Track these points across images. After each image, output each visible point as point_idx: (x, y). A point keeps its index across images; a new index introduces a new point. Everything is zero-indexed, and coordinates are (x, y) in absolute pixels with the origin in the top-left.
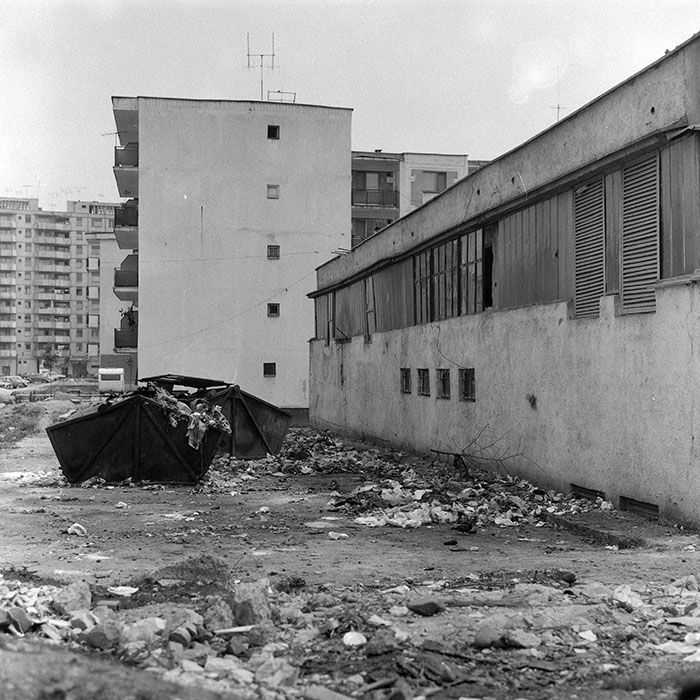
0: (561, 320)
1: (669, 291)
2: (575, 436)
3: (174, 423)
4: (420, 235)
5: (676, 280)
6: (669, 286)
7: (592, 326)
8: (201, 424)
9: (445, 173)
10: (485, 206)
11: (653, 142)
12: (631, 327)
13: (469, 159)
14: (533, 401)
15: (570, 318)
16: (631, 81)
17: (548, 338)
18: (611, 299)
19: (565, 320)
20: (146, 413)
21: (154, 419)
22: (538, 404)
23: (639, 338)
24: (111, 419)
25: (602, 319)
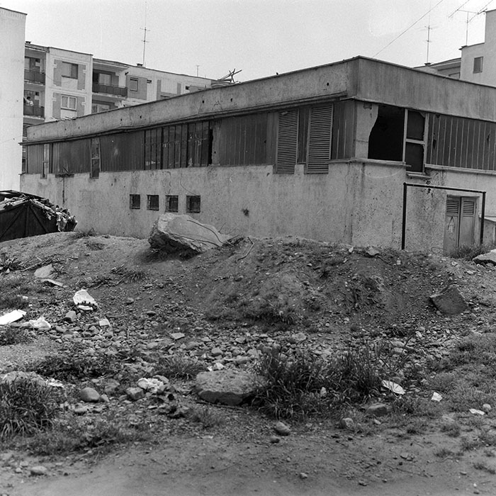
0: (268, 174)
1: (336, 165)
2: (275, 228)
3: (50, 218)
4: (148, 118)
5: (339, 161)
6: (336, 163)
7: (289, 178)
8: (64, 219)
9: (77, 65)
10: (208, 110)
11: (333, 100)
12: (314, 179)
13: (93, 57)
14: (246, 212)
15: (274, 173)
16: (316, 68)
17: (259, 182)
18: (302, 166)
19: (271, 174)
20: (33, 211)
21: (37, 215)
22: (250, 214)
23: (319, 184)
24: (12, 214)
25: (296, 175)
